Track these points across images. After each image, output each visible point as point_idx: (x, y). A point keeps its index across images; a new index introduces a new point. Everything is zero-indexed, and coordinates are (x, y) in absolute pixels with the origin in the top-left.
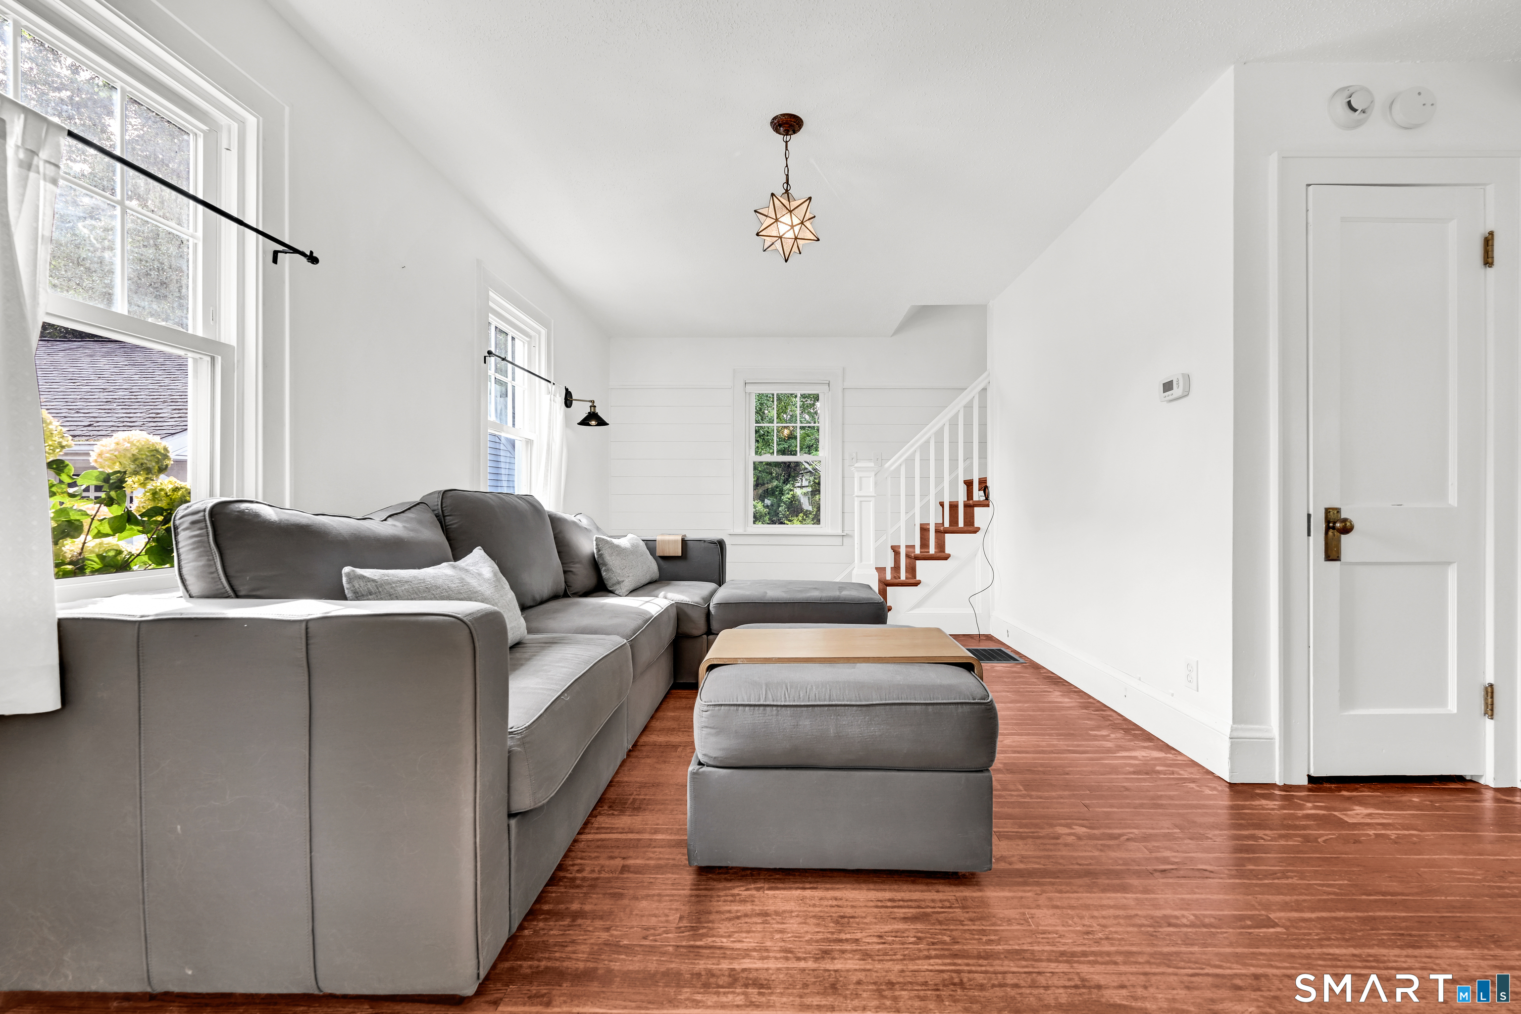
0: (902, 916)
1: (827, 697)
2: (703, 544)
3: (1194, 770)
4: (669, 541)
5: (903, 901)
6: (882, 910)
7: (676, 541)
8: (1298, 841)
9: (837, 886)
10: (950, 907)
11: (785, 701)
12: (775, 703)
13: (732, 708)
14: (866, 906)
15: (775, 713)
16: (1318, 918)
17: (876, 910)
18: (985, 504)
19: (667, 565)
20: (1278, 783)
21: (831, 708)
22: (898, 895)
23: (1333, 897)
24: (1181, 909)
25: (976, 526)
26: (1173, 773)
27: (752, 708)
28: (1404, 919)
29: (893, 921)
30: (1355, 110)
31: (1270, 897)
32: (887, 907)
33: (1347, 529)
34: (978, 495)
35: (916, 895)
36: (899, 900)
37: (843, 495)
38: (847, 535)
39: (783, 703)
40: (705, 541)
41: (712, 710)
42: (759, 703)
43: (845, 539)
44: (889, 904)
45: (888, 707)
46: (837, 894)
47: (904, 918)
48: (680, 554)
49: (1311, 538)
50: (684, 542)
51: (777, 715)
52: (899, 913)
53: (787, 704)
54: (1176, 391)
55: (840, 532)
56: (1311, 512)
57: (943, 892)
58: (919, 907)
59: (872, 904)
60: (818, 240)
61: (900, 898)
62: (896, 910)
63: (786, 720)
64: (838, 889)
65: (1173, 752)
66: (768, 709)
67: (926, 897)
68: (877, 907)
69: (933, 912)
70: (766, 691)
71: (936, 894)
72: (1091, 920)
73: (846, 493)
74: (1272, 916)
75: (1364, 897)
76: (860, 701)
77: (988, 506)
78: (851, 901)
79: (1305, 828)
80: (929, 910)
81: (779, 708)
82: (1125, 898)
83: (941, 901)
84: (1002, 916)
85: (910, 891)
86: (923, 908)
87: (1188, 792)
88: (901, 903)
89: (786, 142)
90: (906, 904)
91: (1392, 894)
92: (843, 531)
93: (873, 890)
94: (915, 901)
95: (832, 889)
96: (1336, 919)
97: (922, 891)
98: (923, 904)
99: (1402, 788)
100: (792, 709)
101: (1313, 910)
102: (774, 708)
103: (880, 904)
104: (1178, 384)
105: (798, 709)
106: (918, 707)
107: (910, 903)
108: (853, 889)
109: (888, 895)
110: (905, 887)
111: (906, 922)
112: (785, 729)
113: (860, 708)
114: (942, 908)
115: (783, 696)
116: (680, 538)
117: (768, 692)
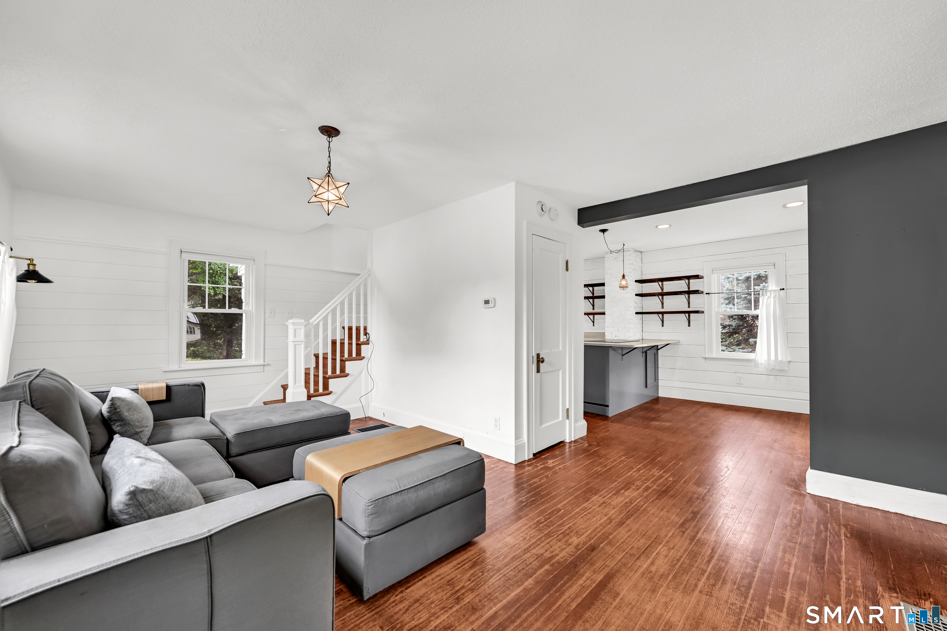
0: (468, 567)
1: (427, 477)
2: (187, 388)
3: (501, 463)
4: (153, 389)
5: (463, 561)
6: (460, 569)
7: (160, 388)
8: (545, 479)
9: (433, 570)
10: (480, 554)
11: (410, 485)
12: (406, 488)
13: (385, 498)
14: (452, 572)
15: (406, 493)
16: (567, 502)
17: (457, 571)
18: (367, 343)
19: (159, 408)
20: (527, 460)
21: (430, 481)
22: (459, 560)
23: (565, 494)
24: (539, 517)
25: (362, 356)
26: (497, 467)
27: (395, 495)
28: (581, 493)
29: (467, 571)
30: (543, 211)
31: (553, 501)
32: (459, 568)
33: (543, 362)
34: (363, 338)
35: (465, 557)
36: (461, 562)
37: (265, 337)
38: (268, 365)
39: (409, 487)
40: (189, 385)
41: (374, 503)
42: (397, 491)
43: (265, 367)
44: (459, 566)
45: (451, 473)
46: (436, 574)
47: (470, 568)
48: (164, 397)
49: (534, 365)
50: (169, 388)
51: (408, 494)
52: (466, 567)
53: (411, 486)
54: (491, 305)
55: (262, 362)
56: (534, 355)
57: (472, 550)
58: (470, 561)
59: (453, 570)
60: (348, 207)
61: (460, 561)
62: (464, 567)
63: (412, 496)
64: (434, 571)
65: (491, 458)
66: (403, 492)
67: (469, 555)
68: (456, 570)
69: (477, 559)
70: (398, 483)
71: (470, 552)
72: (522, 534)
73: (266, 336)
74: (558, 507)
75: (570, 491)
76: (440, 473)
77: (368, 344)
78: (445, 573)
79: (543, 473)
80: (475, 560)
81: (408, 490)
82: (523, 521)
83: (475, 554)
84: (498, 548)
85: (461, 556)
86: (472, 560)
87: (507, 473)
88: (463, 563)
89: (329, 142)
90: (465, 562)
91: (573, 487)
92: (264, 362)
93: (448, 564)
94: (467, 559)
95: (432, 573)
96: (570, 500)
97: (465, 554)
98: (470, 559)
99: (553, 450)
100: (414, 488)
101: (564, 500)
102: (406, 491)
103: (456, 568)
104: (492, 302)
105: (417, 487)
106: (462, 469)
107: (466, 561)
108: (440, 568)
109: (455, 563)
110: (458, 556)
111: (472, 569)
112: (412, 500)
113: (441, 477)
114: (478, 556)
115: (407, 483)
116: (165, 385)
117: (400, 483)
